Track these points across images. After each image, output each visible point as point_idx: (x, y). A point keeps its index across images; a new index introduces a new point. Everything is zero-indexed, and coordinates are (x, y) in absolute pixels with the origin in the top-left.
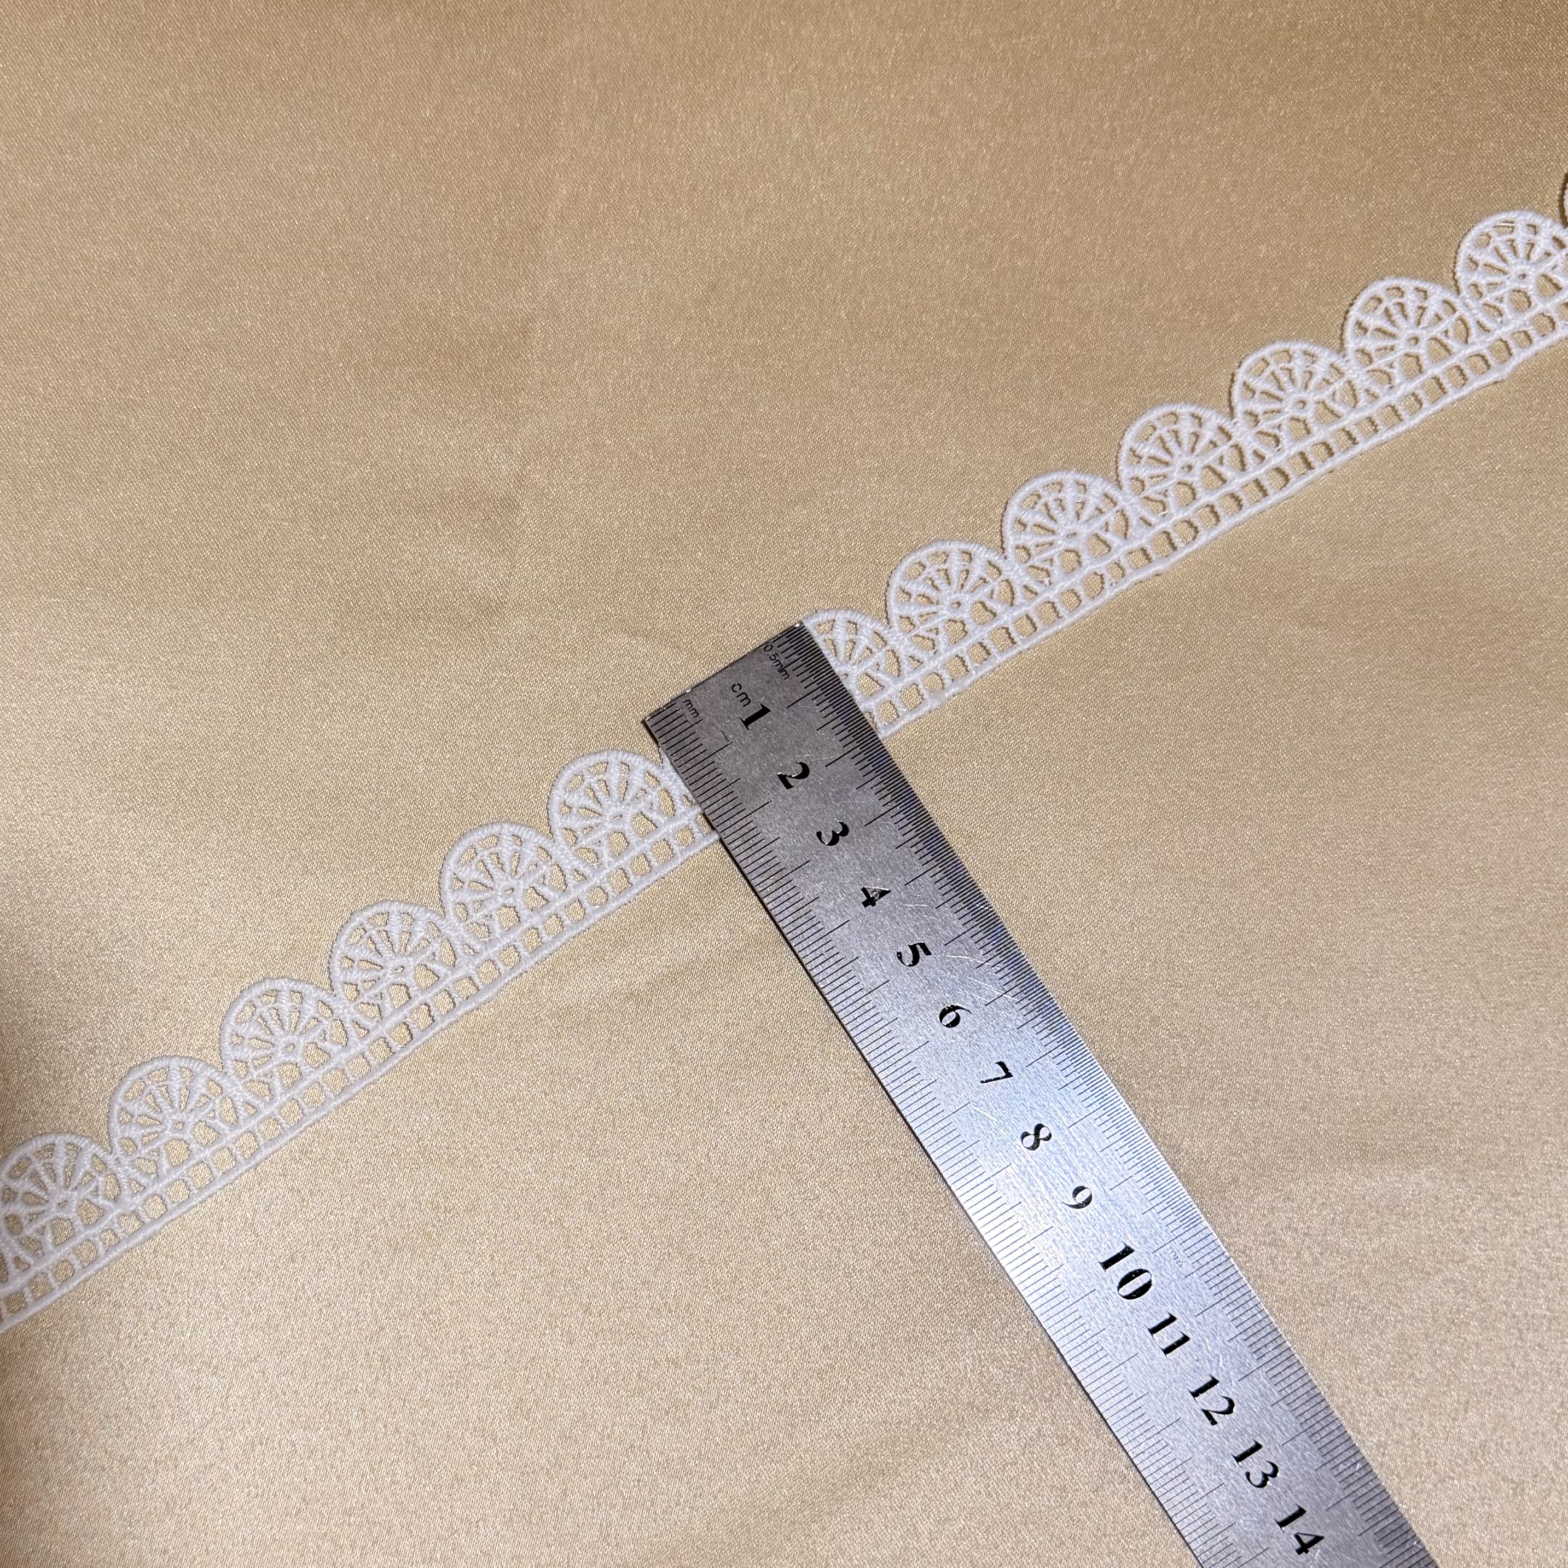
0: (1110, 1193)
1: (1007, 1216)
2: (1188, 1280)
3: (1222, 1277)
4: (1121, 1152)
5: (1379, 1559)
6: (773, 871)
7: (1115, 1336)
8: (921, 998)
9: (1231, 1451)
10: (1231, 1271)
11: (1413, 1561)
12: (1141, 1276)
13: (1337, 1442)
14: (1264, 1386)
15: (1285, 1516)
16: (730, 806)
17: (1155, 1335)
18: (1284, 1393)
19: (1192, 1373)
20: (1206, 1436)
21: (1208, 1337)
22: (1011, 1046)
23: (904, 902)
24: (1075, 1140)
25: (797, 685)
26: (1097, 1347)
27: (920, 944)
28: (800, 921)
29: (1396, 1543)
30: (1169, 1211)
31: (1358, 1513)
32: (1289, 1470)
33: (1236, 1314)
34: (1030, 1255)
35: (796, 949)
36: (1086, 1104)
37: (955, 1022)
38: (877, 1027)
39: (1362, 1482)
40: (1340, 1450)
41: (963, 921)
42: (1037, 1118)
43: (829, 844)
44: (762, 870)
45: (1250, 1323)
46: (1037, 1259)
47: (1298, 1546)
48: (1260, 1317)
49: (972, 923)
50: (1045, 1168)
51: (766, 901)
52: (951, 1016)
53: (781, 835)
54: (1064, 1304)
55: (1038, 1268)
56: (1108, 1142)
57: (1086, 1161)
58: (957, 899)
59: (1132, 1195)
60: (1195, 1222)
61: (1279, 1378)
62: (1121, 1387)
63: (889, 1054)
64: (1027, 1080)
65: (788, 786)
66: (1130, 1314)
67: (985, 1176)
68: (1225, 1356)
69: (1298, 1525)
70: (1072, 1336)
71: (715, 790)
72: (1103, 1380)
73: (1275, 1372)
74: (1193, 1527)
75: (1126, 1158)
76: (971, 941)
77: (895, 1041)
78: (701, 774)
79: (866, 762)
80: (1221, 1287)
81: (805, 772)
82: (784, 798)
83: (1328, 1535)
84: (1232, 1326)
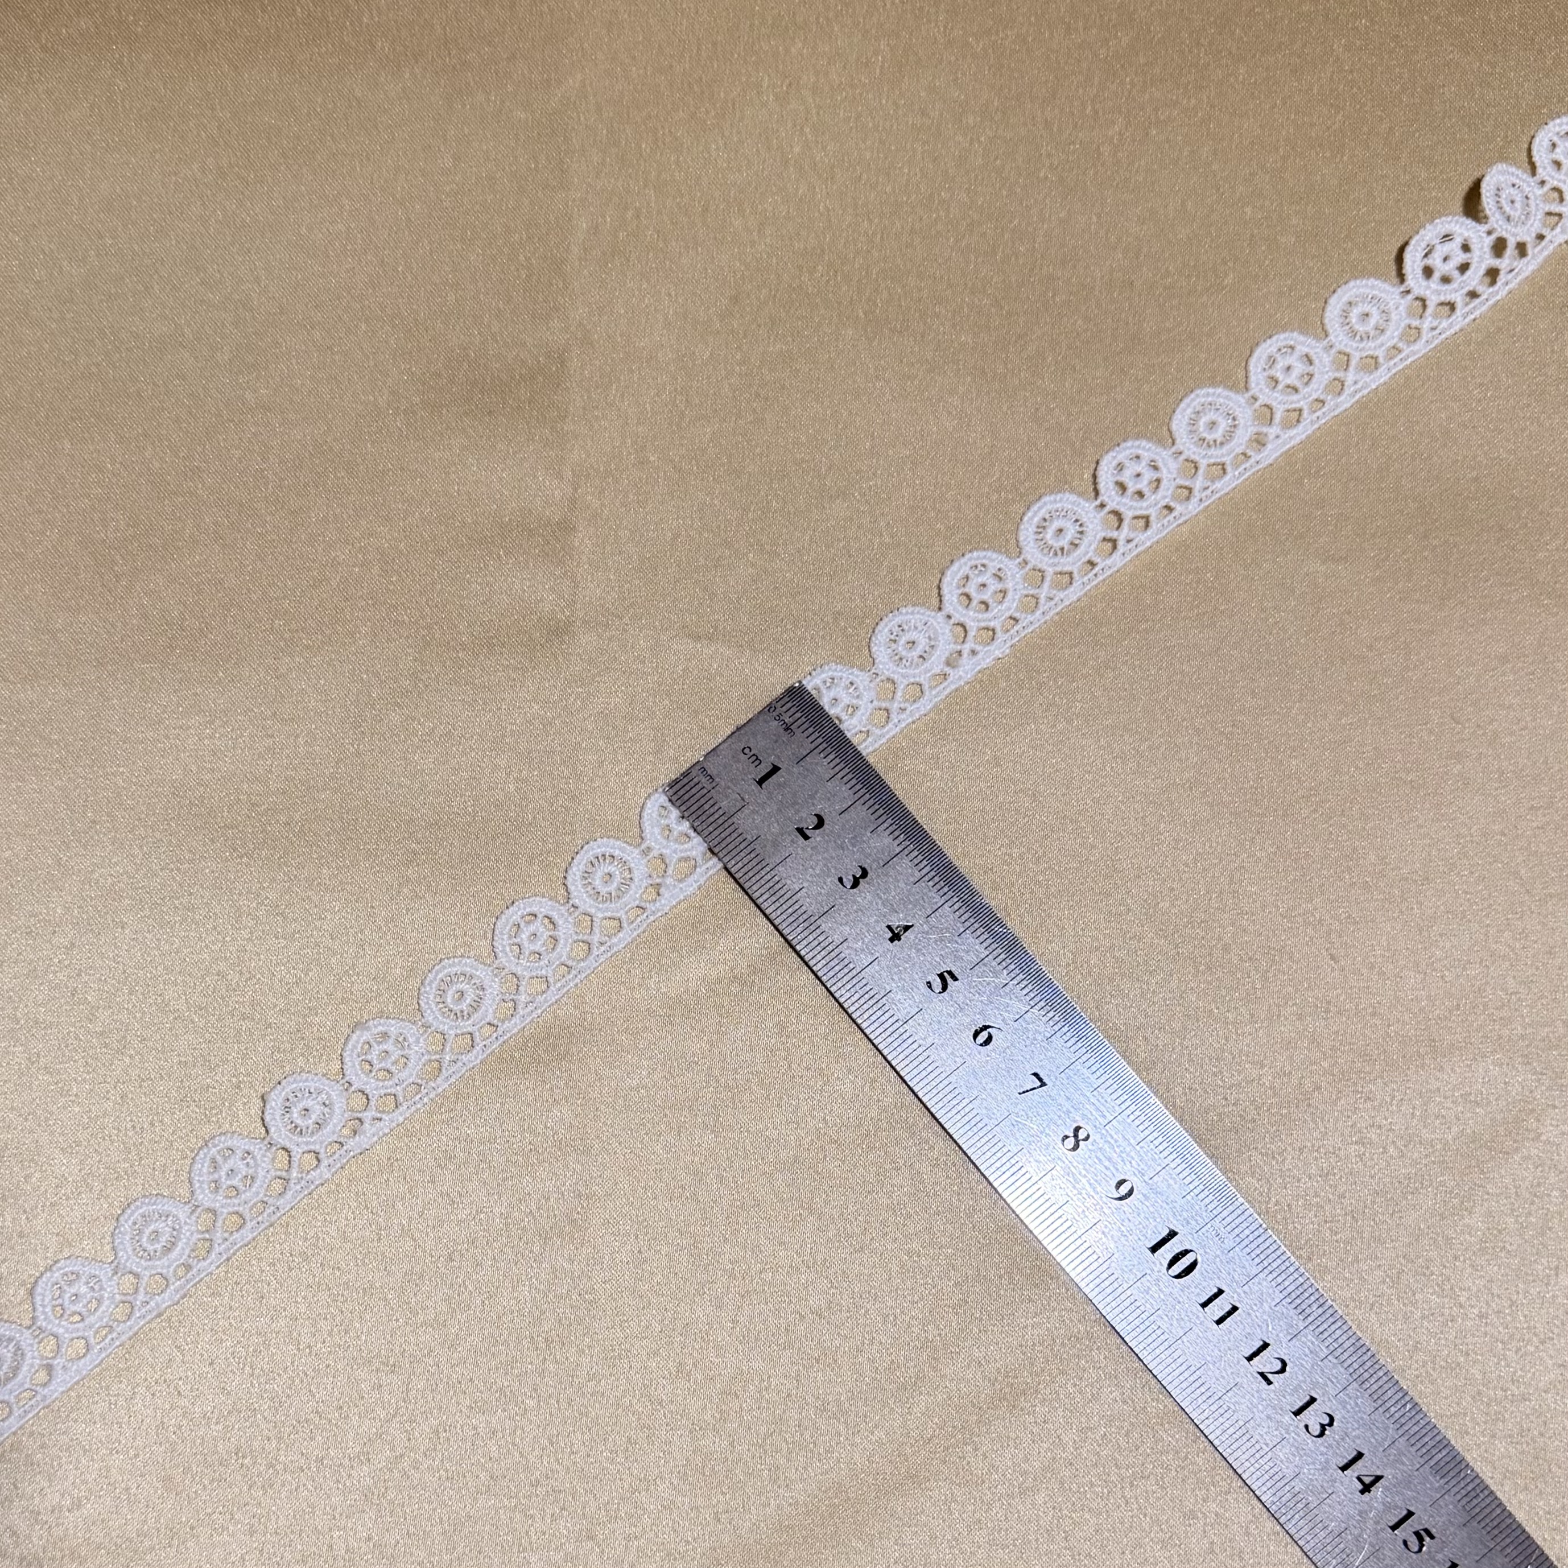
0: (1150, 1182)
1: (1057, 1215)
2: (1231, 1254)
3: (1262, 1248)
4: (1156, 1142)
5: (1437, 1490)
6: (801, 919)
7: (1170, 1315)
8: (953, 1022)
9: (1289, 1407)
10: (1270, 1241)
11: (1469, 1488)
12: (1188, 1256)
13: (1386, 1387)
14: (1312, 1343)
15: (1346, 1461)
16: (754, 863)
17: (1206, 1309)
18: (1332, 1348)
19: (1245, 1340)
20: (1264, 1396)
21: (1255, 1305)
22: (1042, 1057)
23: (927, 933)
24: (1112, 1137)
25: (802, 741)
26: (1154, 1327)
27: (947, 972)
28: (832, 964)
29: (1452, 1474)
30: (1206, 1192)
31: (1413, 1450)
32: (1344, 1418)
33: (1279, 1280)
34: (1082, 1248)
35: (831, 989)
36: (1118, 1102)
37: (989, 1040)
38: (916, 1054)
39: (1414, 1421)
40: (1390, 1393)
41: (985, 945)
42: (1075, 1121)
45: (1292, 1288)
46: (1090, 1251)
47: (1360, 1487)
48: (1301, 1280)
49: (994, 946)
50: (1087, 1167)
51: (798, 948)
52: (983, 1037)
53: (805, 885)
54: (1120, 1290)
55: (1091, 1259)
56: (1143, 1136)
57: (1124, 1155)
58: (976, 925)
59: (1171, 1182)
60: (1233, 1199)
61: (1326, 1334)
62: (1180, 1361)
63: (930, 1078)
64: (1061, 1086)
65: (806, 837)
66: (1180, 1292)
67: (1033, 1181)
68: (1273, 1320)
69: (1358, 1468)
70: (1131, 1318)
71: (738, 849)
72: (1163, 1356)
73: (1321, 1329)
74: (1262, 1481)
75: (1161, 1148)
76: (994, 963)
77: (934, 1065)
78: (723, 835)
79: (877, 807)
80: (1262, 1257)
81: (820, 823)
82: (803, 849)
83: (1388, 1473)
84: (1277, 1292)
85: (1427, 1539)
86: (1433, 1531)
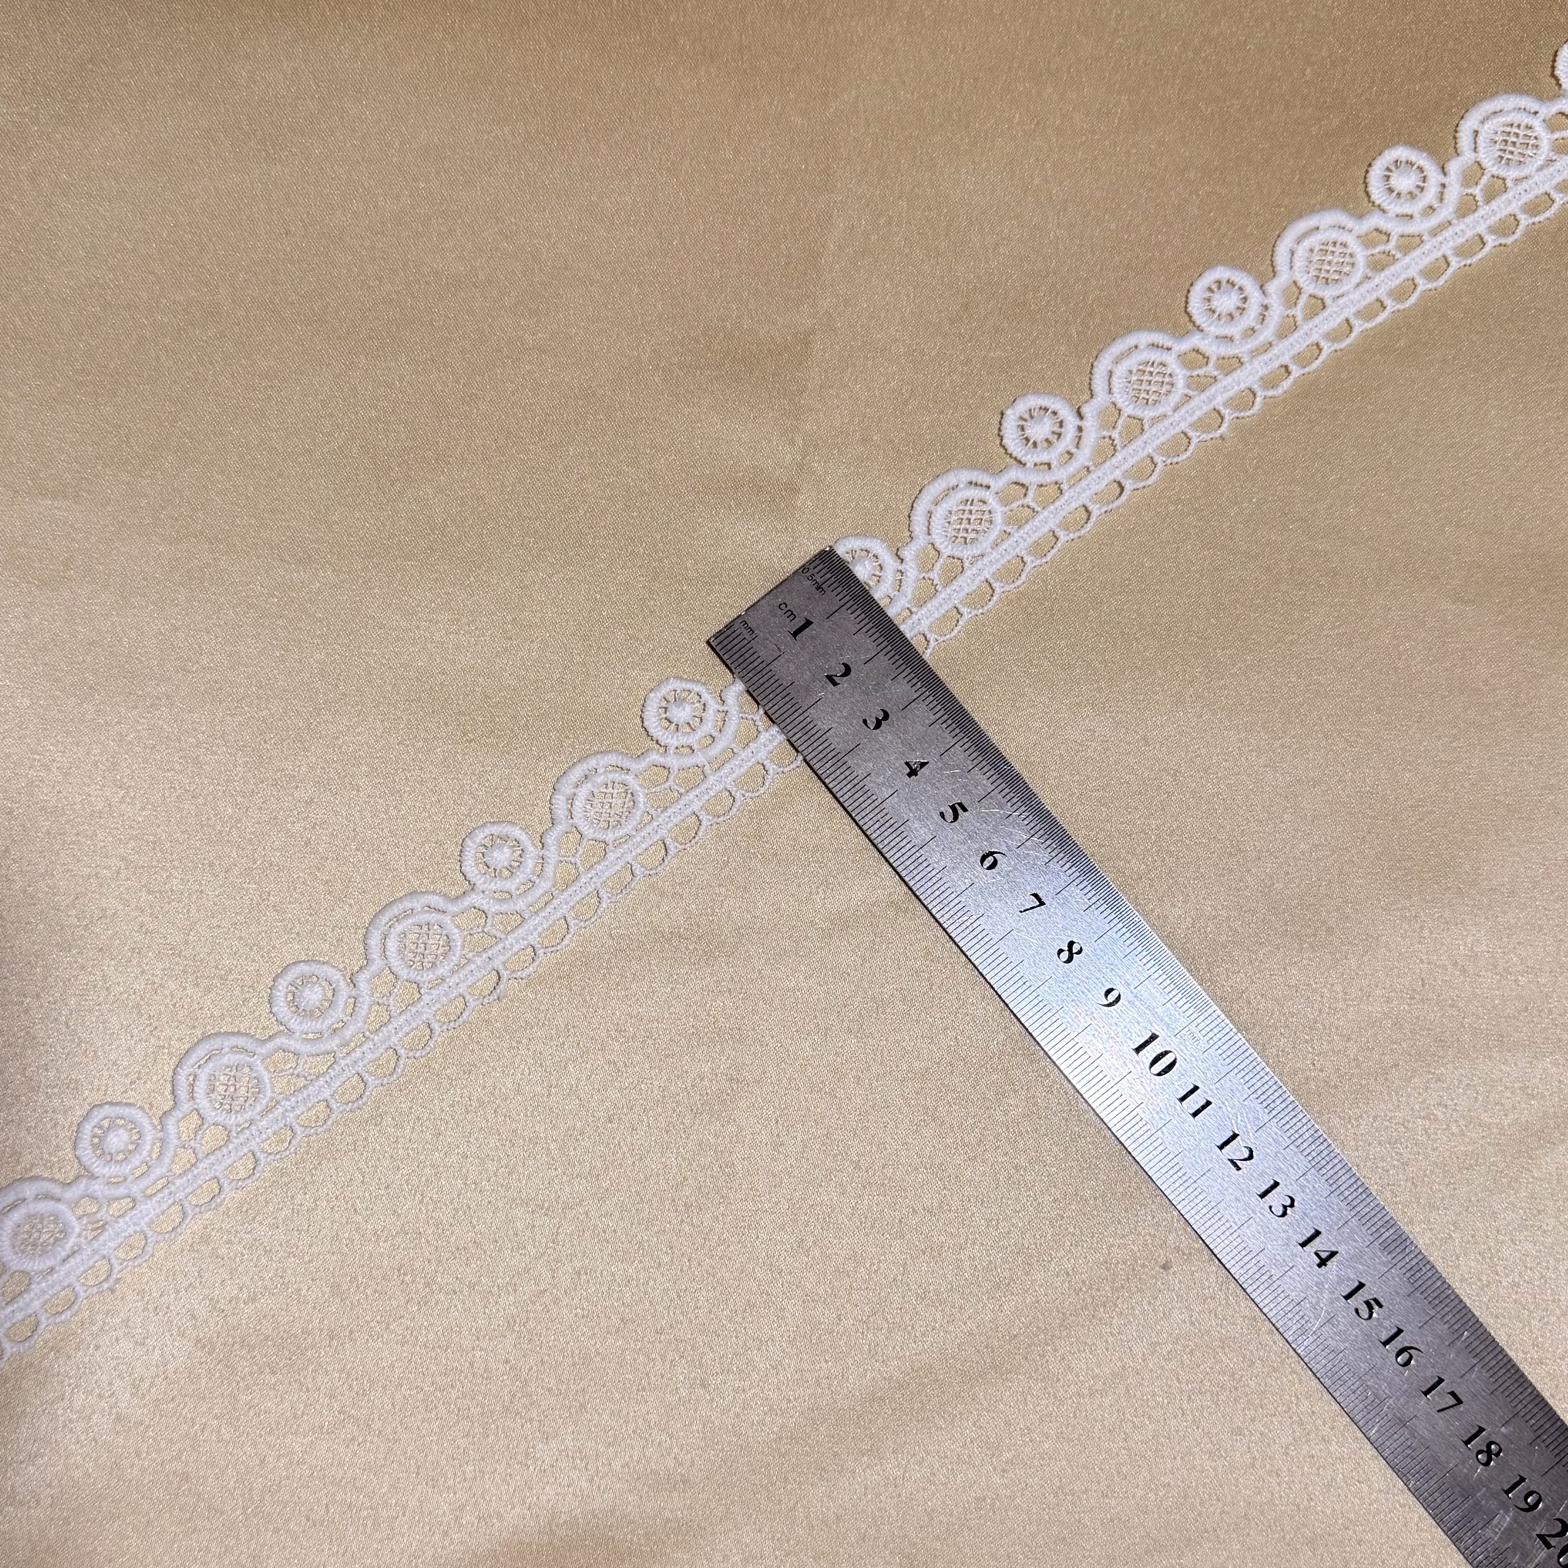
1: (1053, 1019)
3: (1233, 1049)
5: (1384, 1264)
6: (830, 756)
9: (1255, 1190)
11: (1413, 1263)
13: (1340, 1173)
15: (1305, 1238)
18: (1293, 1138)
19: (1217, 1130)
20: (1233, 1180)
24: (1102, 951)
25: (832, 600)
26: (1138, 1119)
28: (857, 795)
29: (1398, 1250)
31: (1364, 1229)
32: (1304, 1200)
33: (1247, 1078)
34: (1076, 1049)
39: (1364, 1203)
40: (1344, 1178)
41: (991, 780)
45: (1259, 1084)
47: (1318, 1261)
49: (999, 782)
52: (990, 860)
53: (834, 725)
55: (1083, 1058)
56: (1128, 950)
57: (1112, 966)
58: (984, 763)
59: (1153, 991)
61: (1288, 1126)
62: (1161, 1148)
63: (942, 897)
65: (835, 684)
67: (1031, 990)
69: (1316, 1244)
71: (774, 695)
72: (1145, 1145)
73: (1283, 1122)
74: (1231, 1255)
76: (999, 796)
78: (761, 681)
80: (1232, 1057)
81: (847, 671)
83: (1341, 1249)
84: (1246, 1088)
85: (1376, 1307)
86: (1381, 1300)
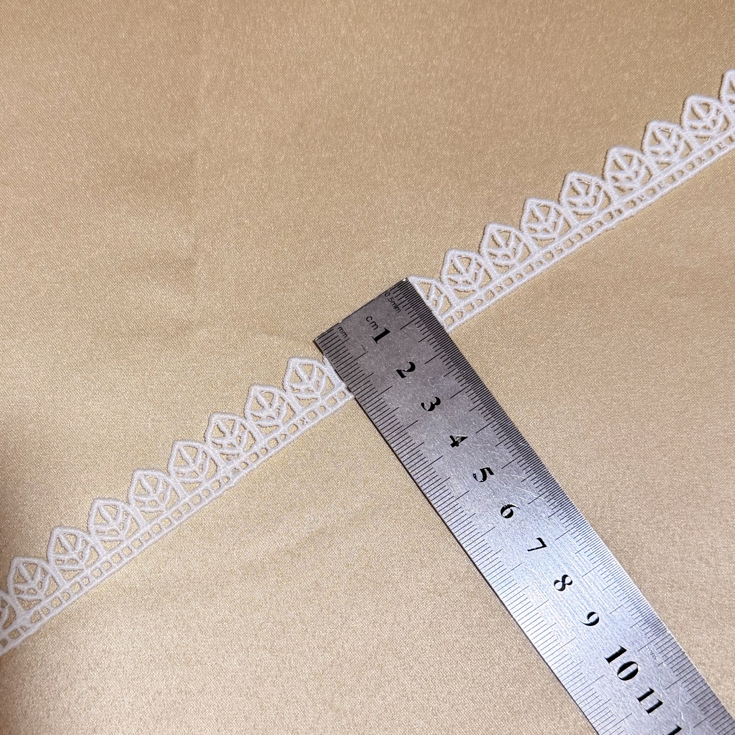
0: (610, 615)
2: (660, 668)
4: (615, 590)
7: (617, 703)
10: (686, 661)
16: (368, 389)
17: (641, 702)
21: (674, 702)
22: (545, 528)
23: (476, 443)
30: (646, 625)
35: (412, 474)
36: (592, 561)
37: (510, 515)
38: (463, 519)
43: (430, 410)
44: (389, 427)
48: (704, 688)
50: (569, 602)
51: (392, 445)
60: (663, 631)
66: (625, 690)
70: (591, 704)
75: (618, 594)
77: (474, 528)
79: (449, 360)
82: (401, 384)
